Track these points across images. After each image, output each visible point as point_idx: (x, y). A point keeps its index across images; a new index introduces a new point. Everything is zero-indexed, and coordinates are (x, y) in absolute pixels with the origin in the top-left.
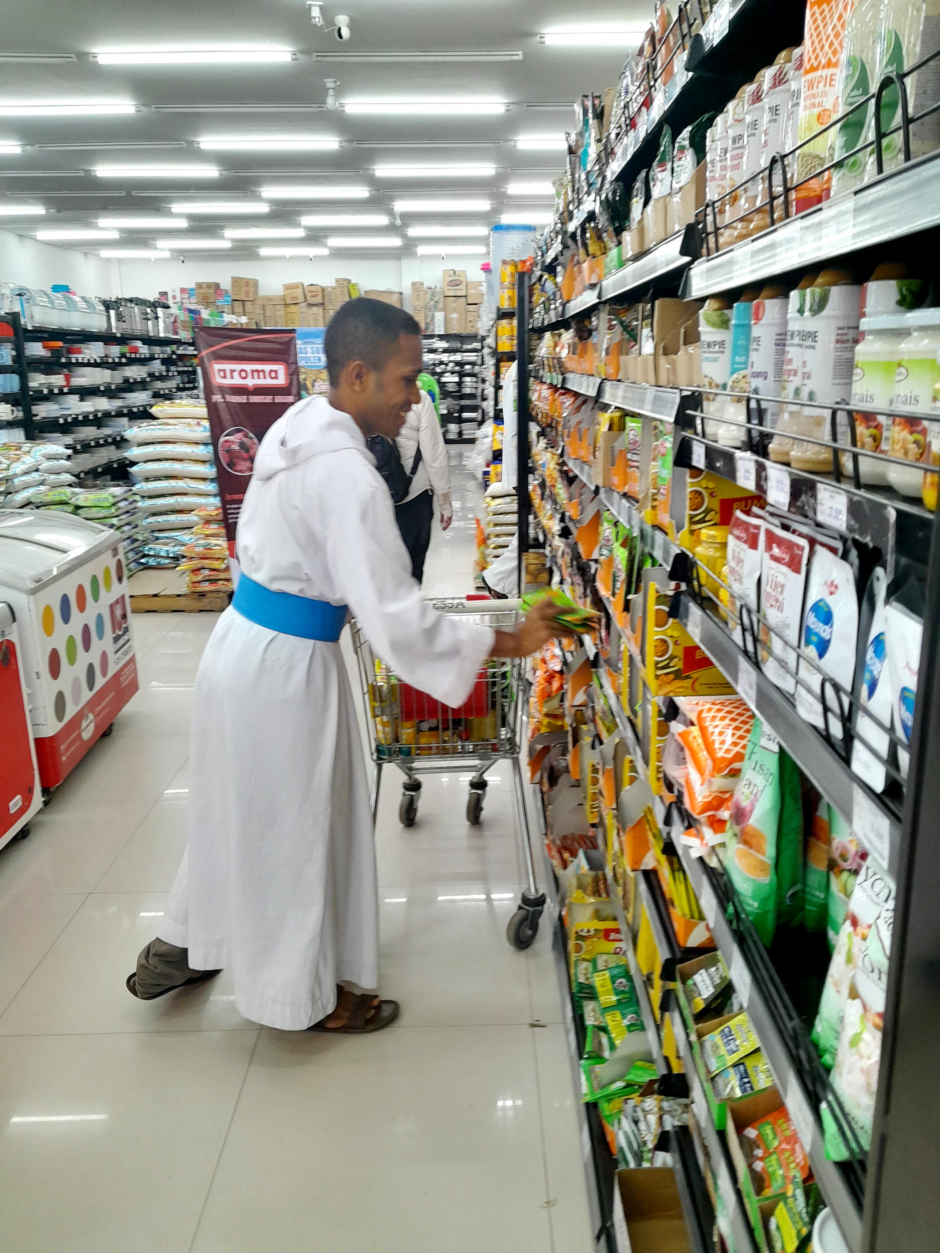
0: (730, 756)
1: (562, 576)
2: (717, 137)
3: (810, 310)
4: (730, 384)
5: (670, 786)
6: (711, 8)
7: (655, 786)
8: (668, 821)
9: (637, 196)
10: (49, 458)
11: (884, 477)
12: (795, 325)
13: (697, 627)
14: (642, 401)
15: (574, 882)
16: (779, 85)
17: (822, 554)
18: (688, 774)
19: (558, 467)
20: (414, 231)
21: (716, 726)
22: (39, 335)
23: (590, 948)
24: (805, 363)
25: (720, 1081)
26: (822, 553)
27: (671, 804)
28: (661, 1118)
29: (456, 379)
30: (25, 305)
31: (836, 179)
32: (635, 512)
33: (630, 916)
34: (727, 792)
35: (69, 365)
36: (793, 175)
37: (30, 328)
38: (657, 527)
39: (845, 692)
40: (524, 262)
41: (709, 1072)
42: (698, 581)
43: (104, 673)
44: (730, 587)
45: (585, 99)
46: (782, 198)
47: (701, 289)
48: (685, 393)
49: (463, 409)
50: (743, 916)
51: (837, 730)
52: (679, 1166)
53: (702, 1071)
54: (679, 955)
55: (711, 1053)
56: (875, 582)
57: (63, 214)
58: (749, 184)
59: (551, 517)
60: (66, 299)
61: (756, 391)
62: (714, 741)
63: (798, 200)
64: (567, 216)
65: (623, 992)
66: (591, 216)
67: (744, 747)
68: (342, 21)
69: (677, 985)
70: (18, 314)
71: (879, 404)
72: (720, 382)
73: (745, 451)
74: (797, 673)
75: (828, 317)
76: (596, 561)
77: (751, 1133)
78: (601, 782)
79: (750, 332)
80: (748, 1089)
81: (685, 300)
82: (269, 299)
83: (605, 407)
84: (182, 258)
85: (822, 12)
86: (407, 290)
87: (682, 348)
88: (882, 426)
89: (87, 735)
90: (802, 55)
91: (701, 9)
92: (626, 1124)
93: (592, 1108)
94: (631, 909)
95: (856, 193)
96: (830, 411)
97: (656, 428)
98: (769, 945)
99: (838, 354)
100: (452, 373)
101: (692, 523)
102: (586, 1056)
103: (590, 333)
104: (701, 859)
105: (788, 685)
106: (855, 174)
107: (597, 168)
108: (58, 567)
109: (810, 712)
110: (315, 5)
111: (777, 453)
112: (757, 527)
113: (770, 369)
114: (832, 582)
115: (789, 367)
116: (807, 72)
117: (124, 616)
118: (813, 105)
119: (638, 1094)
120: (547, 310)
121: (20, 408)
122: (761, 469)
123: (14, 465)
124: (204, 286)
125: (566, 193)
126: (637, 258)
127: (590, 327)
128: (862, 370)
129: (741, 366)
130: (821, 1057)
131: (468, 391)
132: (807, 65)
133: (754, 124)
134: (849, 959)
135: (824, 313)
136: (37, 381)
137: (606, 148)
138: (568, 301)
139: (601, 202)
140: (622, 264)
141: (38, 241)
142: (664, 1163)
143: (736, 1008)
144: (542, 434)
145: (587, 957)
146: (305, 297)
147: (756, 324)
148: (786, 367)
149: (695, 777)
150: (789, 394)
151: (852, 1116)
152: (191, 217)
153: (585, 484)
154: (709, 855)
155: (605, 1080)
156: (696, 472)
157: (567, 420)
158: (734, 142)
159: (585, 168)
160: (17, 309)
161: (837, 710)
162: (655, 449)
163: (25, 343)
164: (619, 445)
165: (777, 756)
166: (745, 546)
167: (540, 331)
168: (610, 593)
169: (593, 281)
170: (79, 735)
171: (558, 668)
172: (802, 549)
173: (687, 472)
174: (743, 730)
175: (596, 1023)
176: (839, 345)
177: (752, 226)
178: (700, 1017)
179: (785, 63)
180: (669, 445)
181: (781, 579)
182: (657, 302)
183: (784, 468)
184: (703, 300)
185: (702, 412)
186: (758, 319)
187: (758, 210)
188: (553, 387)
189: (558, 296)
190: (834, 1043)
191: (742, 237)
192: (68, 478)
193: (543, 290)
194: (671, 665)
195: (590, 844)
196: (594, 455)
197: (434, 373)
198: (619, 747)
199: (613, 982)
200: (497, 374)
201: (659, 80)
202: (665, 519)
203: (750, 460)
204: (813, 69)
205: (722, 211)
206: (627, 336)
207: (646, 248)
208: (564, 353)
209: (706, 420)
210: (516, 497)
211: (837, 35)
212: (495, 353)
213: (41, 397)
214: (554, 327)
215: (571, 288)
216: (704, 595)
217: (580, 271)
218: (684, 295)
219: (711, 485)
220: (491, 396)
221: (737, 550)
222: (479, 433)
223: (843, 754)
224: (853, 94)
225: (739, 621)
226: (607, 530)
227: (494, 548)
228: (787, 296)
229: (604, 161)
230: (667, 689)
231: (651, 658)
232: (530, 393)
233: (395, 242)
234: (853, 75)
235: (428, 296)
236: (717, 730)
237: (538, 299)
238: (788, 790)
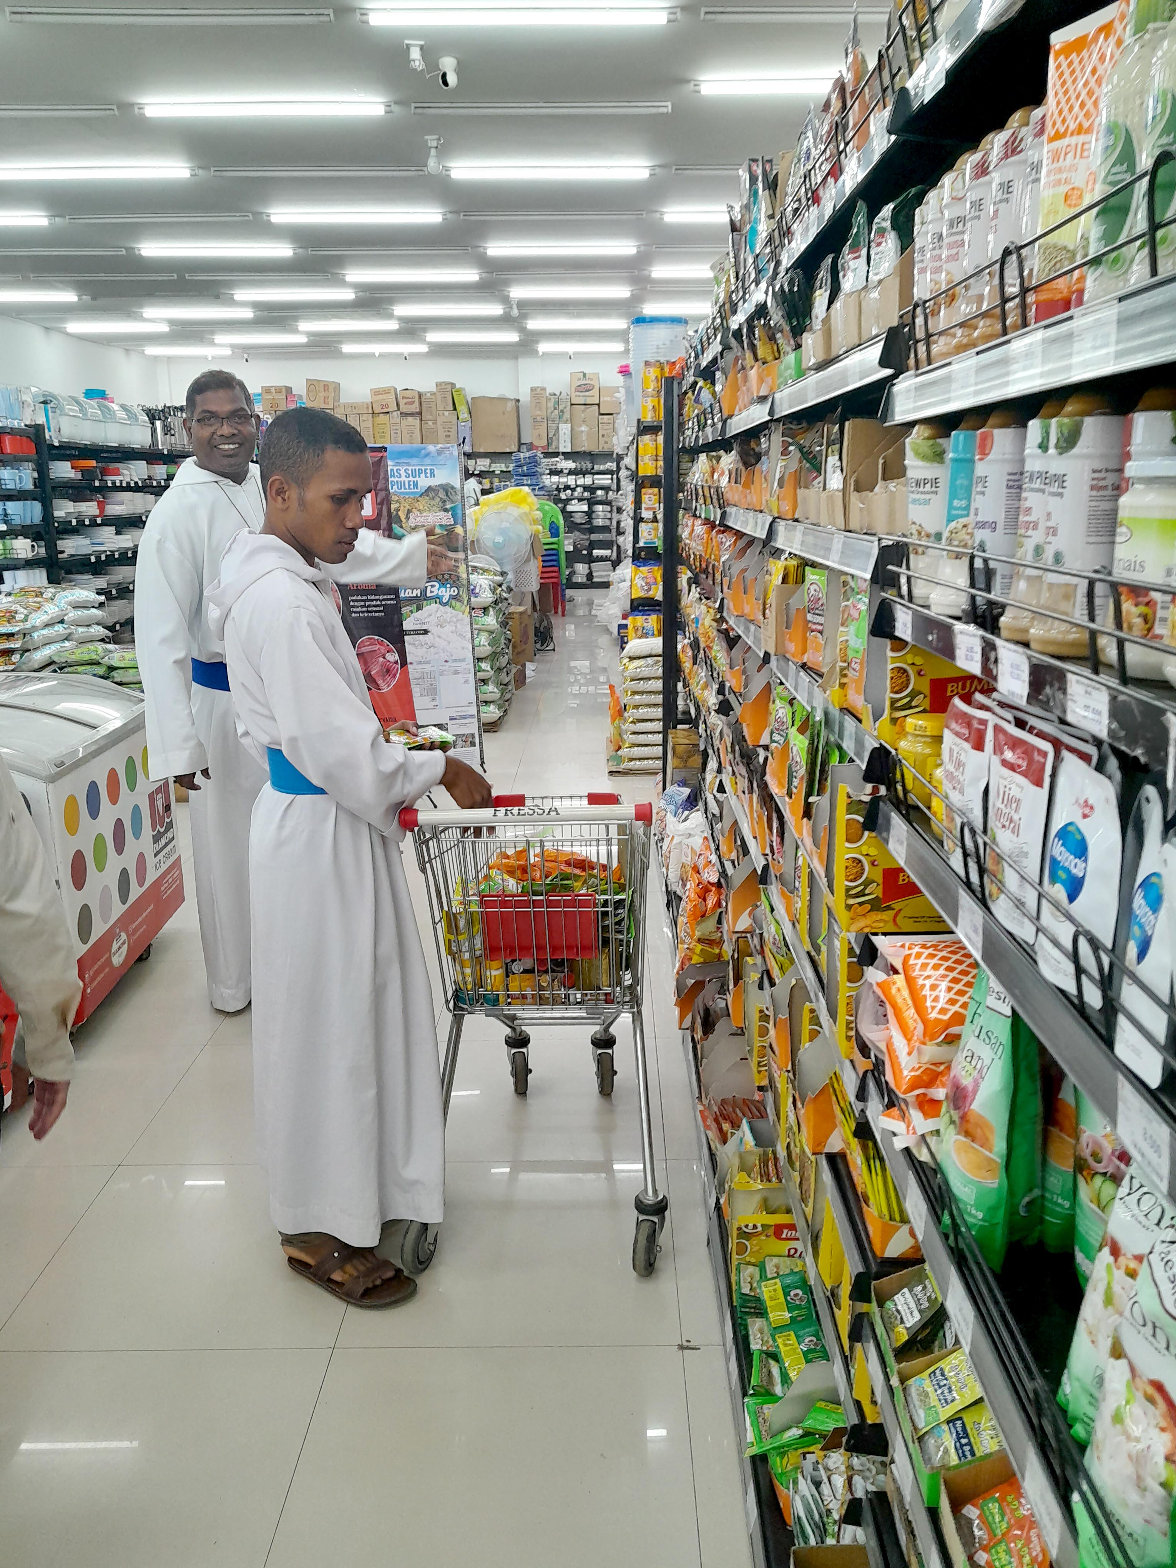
0: (946, 1017)
1: (720, 763)
2: (930, 218)
3: (1057, 446)
4: (946, 535)
5: (864, 1050)
6: (922, 55)
7: (845, 1048)
8: (862, 1095)
9: (821, 288)
10: (76, 607)
11: (1159, 669)
12: (1035, 463)
13: (901, 843)
14: (828, 549)
15: (736, 1162)
16: (1012, 155)
17: (1071, 763)
18: (891, 1037)
19: (715, 624)
20: (534, 324)
21: (929, 977)
22: (68, 452)
23: (756, 1249)
24: (1049, 514)
25: (931, 1442)
26: (1070, 761)
27: (866, 1072)
28: (849, 1480)
29: (585, 508)
30: (51, 415)
31: (1091, 280)
32: (817, 691)
33: (809, 1211)
34: (941, 1064)
35: (104, 489)
36: (1031, 270)
37: (56, 444)
38: (847, 711)
39: (1106, 950)
40: (674, 364)
41: (916, 1429)
42: (904, 786)
43: (141, 882)
44: (947, 797)
45: (752, 164)
46: (1017, 300)
47: (908, 412)
48: (884, 543)
49: (592, 545)
50: (963, 1229)
51: (1094, 998)
52: (873, 1544)
53: (907, 1427)
54: (874, 1268)
55: (917, 1403)
56: (1144, 802)
57: (100, 302)
58: (971, 280)
59: (706, 686)
60: (103, 408)
61: (982, 548)
62: (925, 996)
63: (1038, 304)
64: (729, 307)
65: (798, 1307)
66: (761, 310)
67: (965, 1006)
68: (448, 64)
69: (873, 1308)
70: (42, 426)
71: (1151, 576)
72: (932, 531)
73: (967, 623)
74: (1038, 917)
75: (1078, 457)
76: (766, 748)
77: (971, 1511)
78: (772, 1032)
79: (972, 471)
80: (968, 1453)
81: (886, 425)
82: (353, 406)
83: (777, 553)
84: (246, 356)
85: (1070, 64)
86: (525, 396)
87: (881, 483)
88: (1156, 603)
89: (117, 960)
90: (1044, 116)
91: (908, 56)
92: (805, 1487)
93: (760, 1462)
94: (811, 1201)
95: (1121, 299)
96: (1086, 581)
97: (845, 584)
98: (998, 1270)
99: (1093, 504)
100: (580, 500)
101: (894, 708)
102: (751, 1392)
103: (758, 457)
104: (907, 1150)
105: (1025, 932)
106: (1119, 273)
107: (768, 250)
108: (85, 748)
109: (1057, 971)
110: (415, 45)
111: (1009, 629)
112: (984, 722)
113: (1000, 518)
114: (1086, 801)
115: (1026, 519)
116: (1051, 140)
117: (168, 808)
118: (1059, 182)
119: (820, 1446)
120: (702, 427)
121: (42, 543)
122: (988, 648)
123: (33, 616)
124: (273, 390)
125: (728, 280)
126: (820, 367)
127: (757, 450)
128: (1128, 528)
129: (960, 512)
130: (1071, 1427)
131: (599, 522)
132: (1050, 131)
133: (978, 205)
134: (1108, 1300)
135: (1075, 451)
136: (64, 509)
137: (780, 227)
138: (730, 417)
139: (774, 293)
140: (801, 373)
141: (68, 334)
142: (855, 1538)
143: (950, 1341)
144: (694, 581)
145: (753, 1260)
146: (398, 404)
147: (981, 459)
148: (1022, 518)
149: (900, 1044)
150: (1027, 553)
151: (1117, 1517)
152: (257, 306)
153: (750, 647)
154: (918, 1145)
155: (776, 1427)
156: (899, 644)
157: (727, 567)
158: (951, 225)
159: (752, 249)
160: (41, 420)
161: (1096, 974)
162: (844, 611)
163: (50, 463)
164: (797, 602)
165: (1010, 1020)
166: (967, 746)
167: (693, 452)
168: (785, 791)
169: (763, 393)
170: (109, 960)
171: (714, 879)
172: (1045, 754)
173: (888, 643)
174: (963, 983)
175: (765, 1348)
176: (1094, 493)
177: (976, 334)
178: (903, 1352)
179: (1020, 127)
180: (864, 608)
181: (1015, 792)
182: (847, 423)
183: (1020, 649)
184: (911, 424)
185: (908, 568)
186: (984, 453)
187: (985, 315)
188: (710, 524)
189: (717, 409)
190: (1090, 1410)
191: (961, 348)
192: (99, 631)
193: (697, 401)
194: (867, 892)
195: (756, 1111)
196: (764, 614)
197: (557, 501)
198: (796, 990)
199: (786, 1294)
200: (638, 503)
201: (851, 144)
202: (858, 701)
203: (974, 636)
204: (1058, 136)
205: (935, 313)
206: (808, 465)
207: (834, 354)
208: (724, 481)
209: (913, 579)
210: (661, 659)
211: (1090, 94)
212: (634, 476)
213: (68, 530)
214: (710, 447)
215: (734, 401)
216: (910, 802)
217: (746, 379)
218: (884, 419)
219: (919, 661)
220: (630, 530)
221: (956, 749)
222: (614, 576)
223: (1103, 1031)
224: (1114, 170)
225: (959, 844)
226: (780, 710)
227: (632, 722)
228: (1025, 426)
229: (777, 242)
230: (861, 923)
231: (841, 882)
232: (680, 529)
233: (511, 337)
234: (1114, 146)
235: (551, 405)
236: (928, 983)
237: (691, 411)
238: (1023, 1065)
